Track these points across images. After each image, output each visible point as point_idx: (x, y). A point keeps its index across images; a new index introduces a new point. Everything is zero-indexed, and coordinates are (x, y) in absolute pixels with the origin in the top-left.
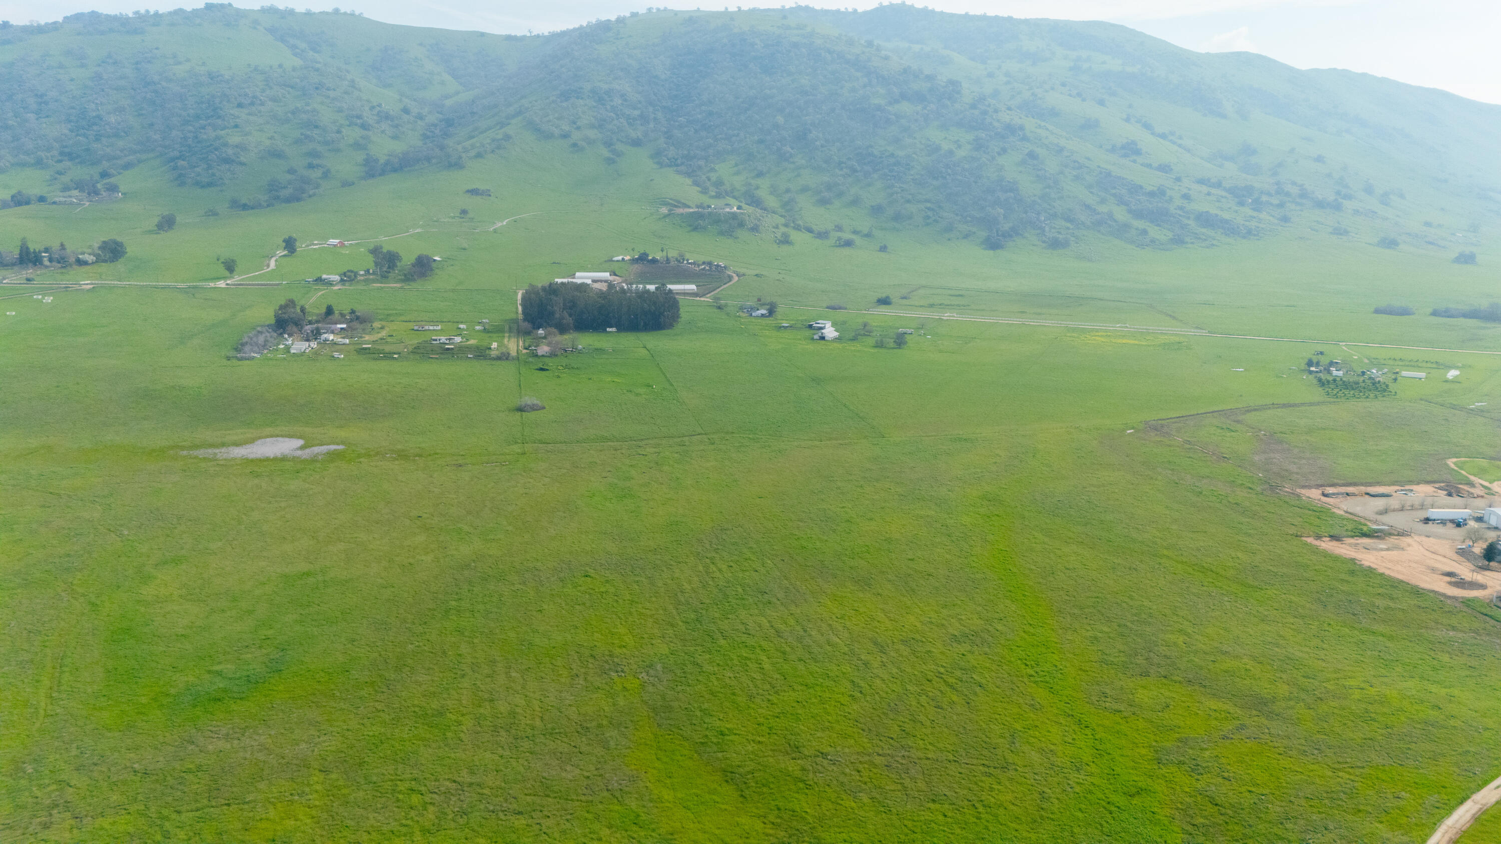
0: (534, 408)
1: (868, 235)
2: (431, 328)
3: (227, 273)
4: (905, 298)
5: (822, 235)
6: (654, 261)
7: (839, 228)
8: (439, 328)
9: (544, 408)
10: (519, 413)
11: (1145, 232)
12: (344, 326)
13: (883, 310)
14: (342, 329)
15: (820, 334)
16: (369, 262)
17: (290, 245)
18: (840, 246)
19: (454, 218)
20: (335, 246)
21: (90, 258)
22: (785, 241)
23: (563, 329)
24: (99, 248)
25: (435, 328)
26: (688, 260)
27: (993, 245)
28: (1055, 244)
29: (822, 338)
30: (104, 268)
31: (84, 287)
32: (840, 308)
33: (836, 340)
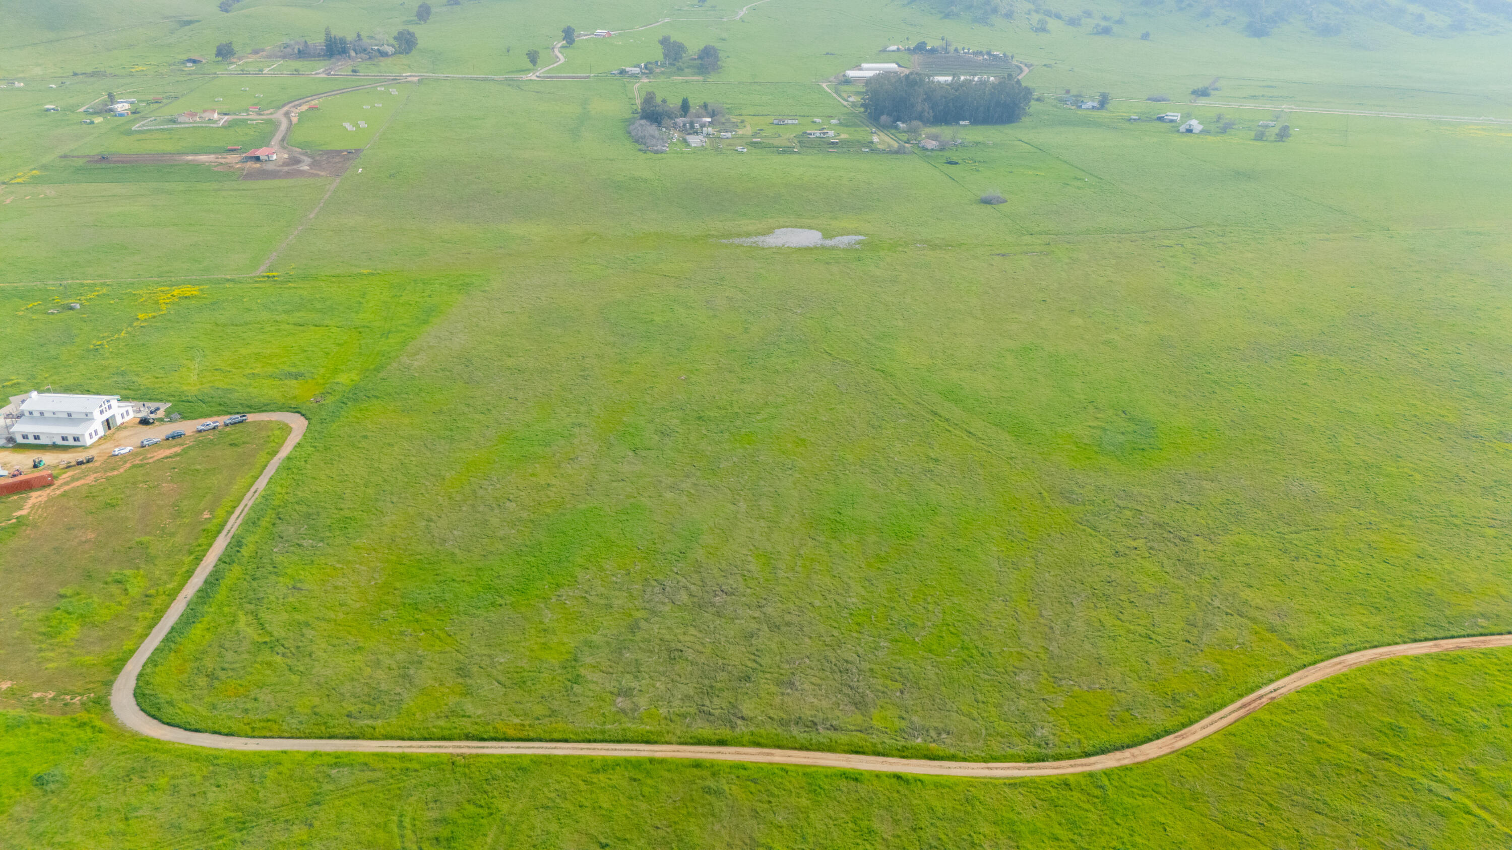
0: (999, 201)
1: (1120, 22)
2: (790, 122)
3: (530, 66)
4: (1217, 89)
5: (1073, 22)
6: (933, 51)
7: (1088, 14)
8: (796, 122)
9: (1006, 201)
10: (989, 206)
12: (709, 120)
13: (1209, 101)
15: (1185, 127)
16: (657, 53)
17: (569, 35)
18: (1097, 33)
19: (693, 6)
20: (604, 36)
21: (390, 50)
22: (1042, 29)
25: (794, 122)
26: (969, 50)
27: (1257, 31)
28: (1326, 31)
29: (1189, 131)
30: (404, 59)
31: (409, 79)
32: (1164, 100)
33: (1202, 132)
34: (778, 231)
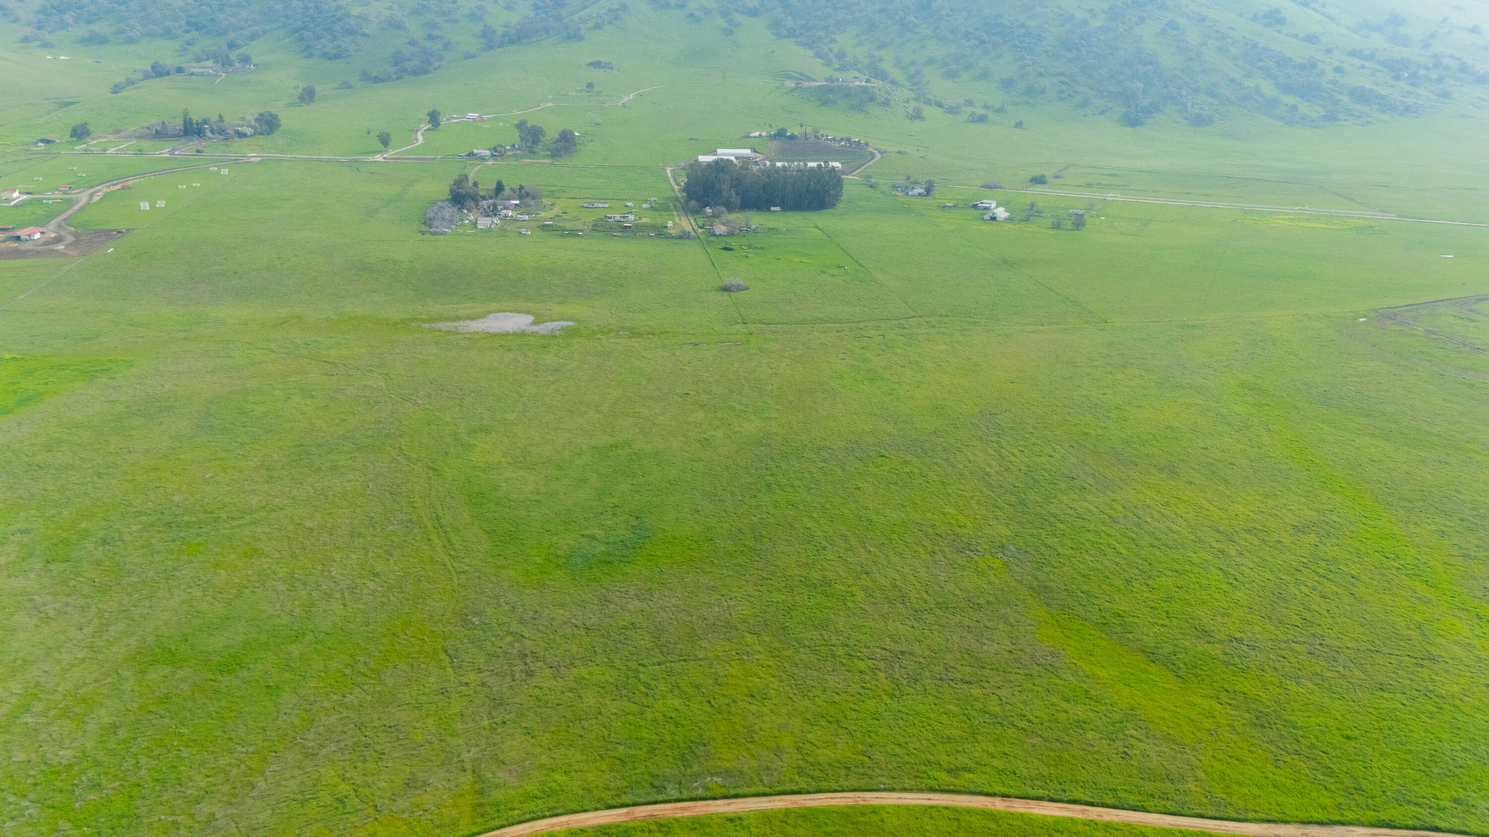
0: (740, 288)
1: (1000, 110)
2: (600, 205)
3: (382, 147)
4: (1058, 177)
5: (953, 110)
6: (792, 137)
7: (970, 103)
8: (607, 206)
9: (748, 288)
10: (726, 294)
11: (1294, 108)
12: (517, 202)
13: (1039, 189)
14: (516, 205)
15: (991, 215)
16: (514, 136)
17: (434, 118)
18: (973, 122)
19: (580, 91)
20: (474, 120)
21: (249, 131)
22: (917, 116)
23: (730, 209)
24: (256, 120)
25: (604, 205)
26: (827, 136)
27: (1132, 121)
28: (1199, 121)
29: (993, 219)
30: (262, 140)
31: (252, 159)
32: (996, 187)
33: (1007, 220)
34: (491, 316)
